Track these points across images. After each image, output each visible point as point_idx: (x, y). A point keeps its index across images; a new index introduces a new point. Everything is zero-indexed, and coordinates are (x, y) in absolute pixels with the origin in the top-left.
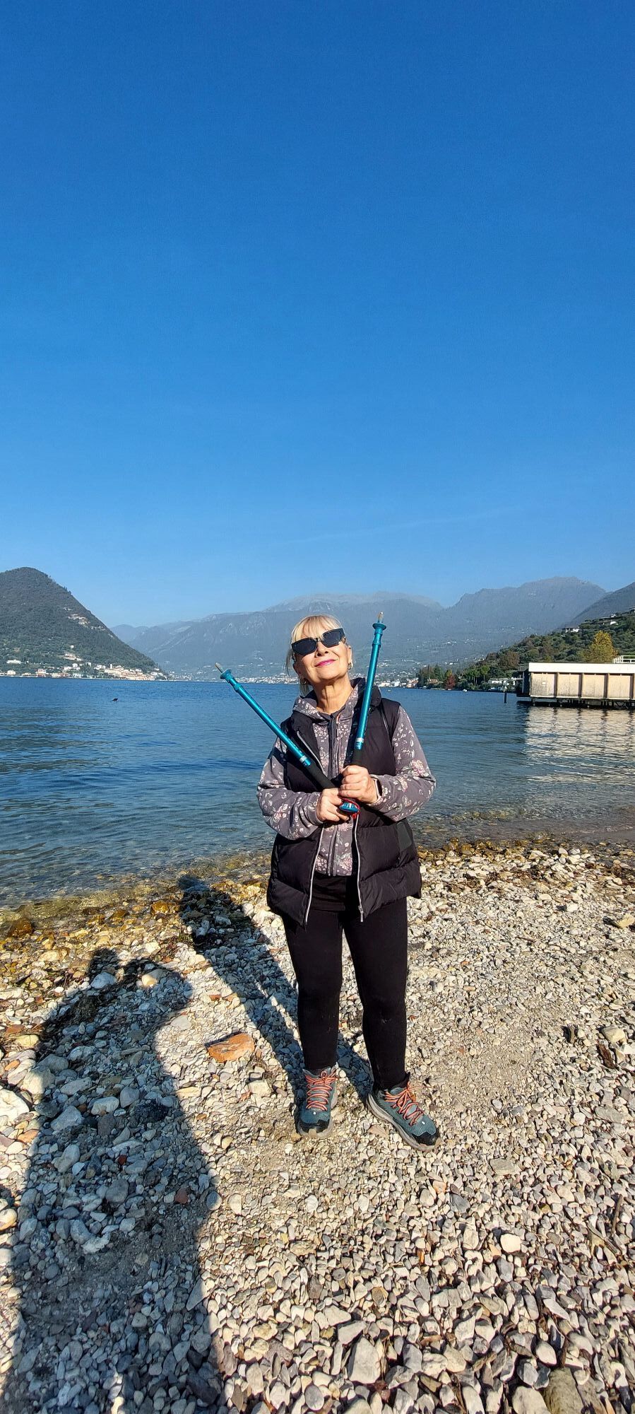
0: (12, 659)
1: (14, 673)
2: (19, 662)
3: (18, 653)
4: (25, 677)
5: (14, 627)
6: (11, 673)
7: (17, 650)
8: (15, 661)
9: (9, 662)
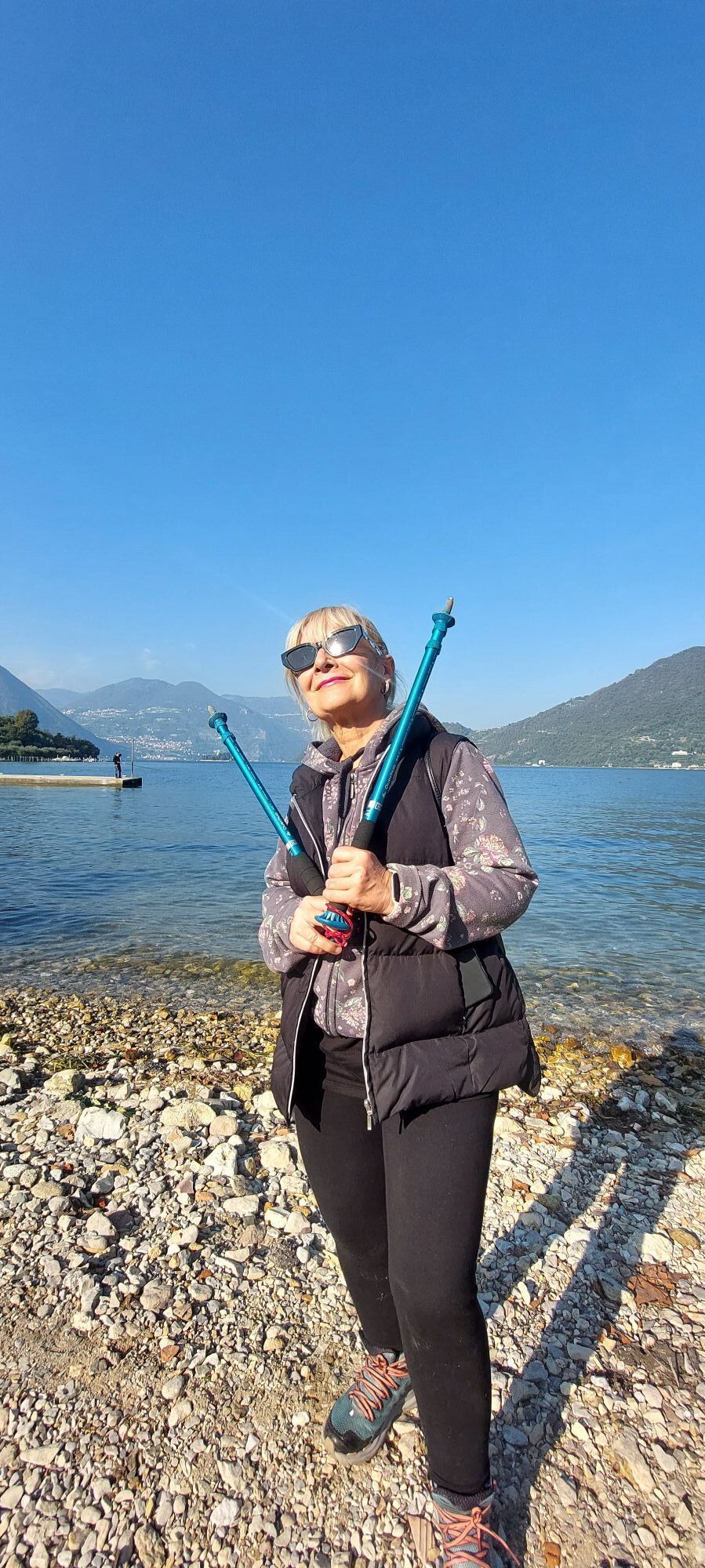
0: (678, 750)
1: (680, 765)
2: (685, 753)
3: (685, 743)
4: (692, 770)
5: (680, 715)
6: (676, 765)
7: (683, 740)
8: (681, 753)
9: (674, 753)
